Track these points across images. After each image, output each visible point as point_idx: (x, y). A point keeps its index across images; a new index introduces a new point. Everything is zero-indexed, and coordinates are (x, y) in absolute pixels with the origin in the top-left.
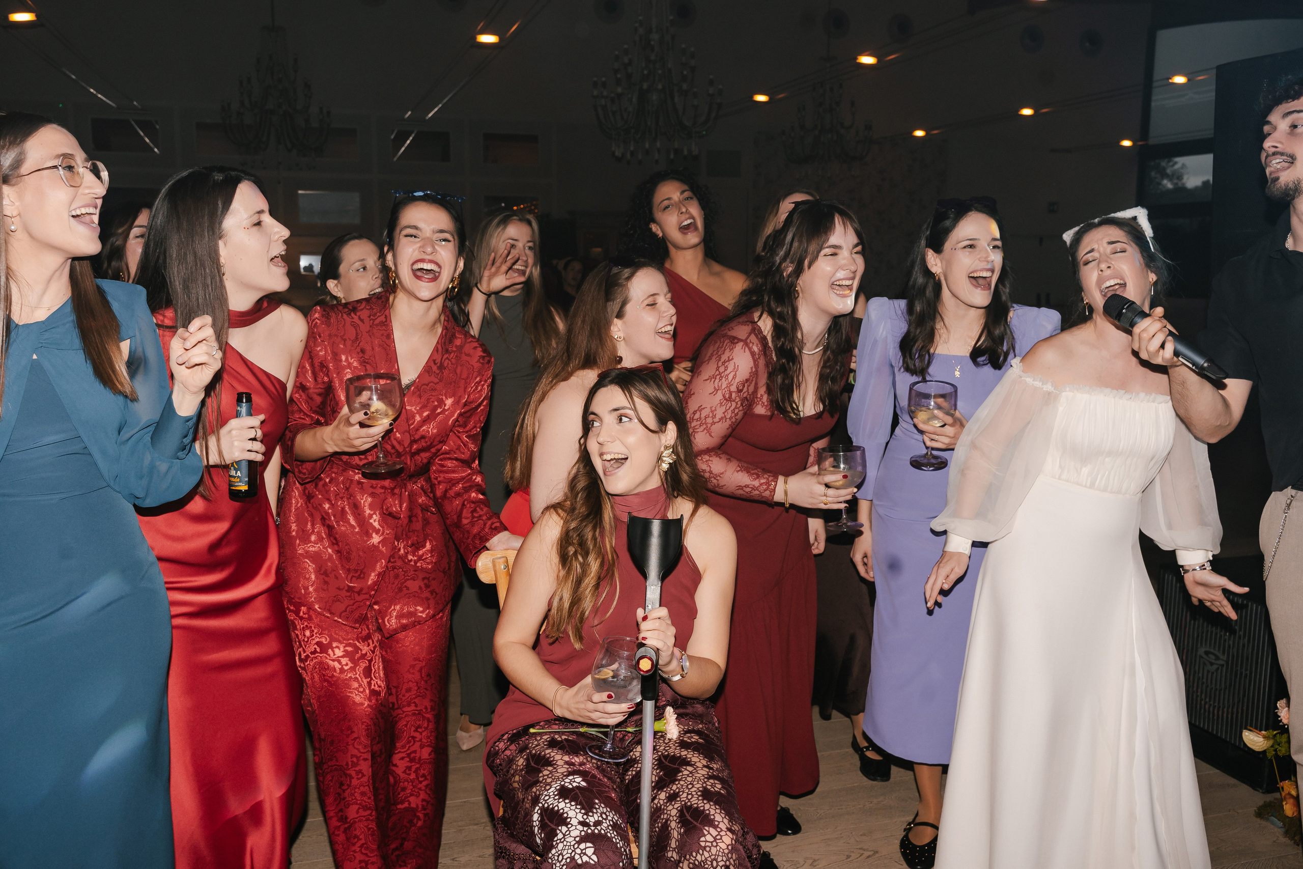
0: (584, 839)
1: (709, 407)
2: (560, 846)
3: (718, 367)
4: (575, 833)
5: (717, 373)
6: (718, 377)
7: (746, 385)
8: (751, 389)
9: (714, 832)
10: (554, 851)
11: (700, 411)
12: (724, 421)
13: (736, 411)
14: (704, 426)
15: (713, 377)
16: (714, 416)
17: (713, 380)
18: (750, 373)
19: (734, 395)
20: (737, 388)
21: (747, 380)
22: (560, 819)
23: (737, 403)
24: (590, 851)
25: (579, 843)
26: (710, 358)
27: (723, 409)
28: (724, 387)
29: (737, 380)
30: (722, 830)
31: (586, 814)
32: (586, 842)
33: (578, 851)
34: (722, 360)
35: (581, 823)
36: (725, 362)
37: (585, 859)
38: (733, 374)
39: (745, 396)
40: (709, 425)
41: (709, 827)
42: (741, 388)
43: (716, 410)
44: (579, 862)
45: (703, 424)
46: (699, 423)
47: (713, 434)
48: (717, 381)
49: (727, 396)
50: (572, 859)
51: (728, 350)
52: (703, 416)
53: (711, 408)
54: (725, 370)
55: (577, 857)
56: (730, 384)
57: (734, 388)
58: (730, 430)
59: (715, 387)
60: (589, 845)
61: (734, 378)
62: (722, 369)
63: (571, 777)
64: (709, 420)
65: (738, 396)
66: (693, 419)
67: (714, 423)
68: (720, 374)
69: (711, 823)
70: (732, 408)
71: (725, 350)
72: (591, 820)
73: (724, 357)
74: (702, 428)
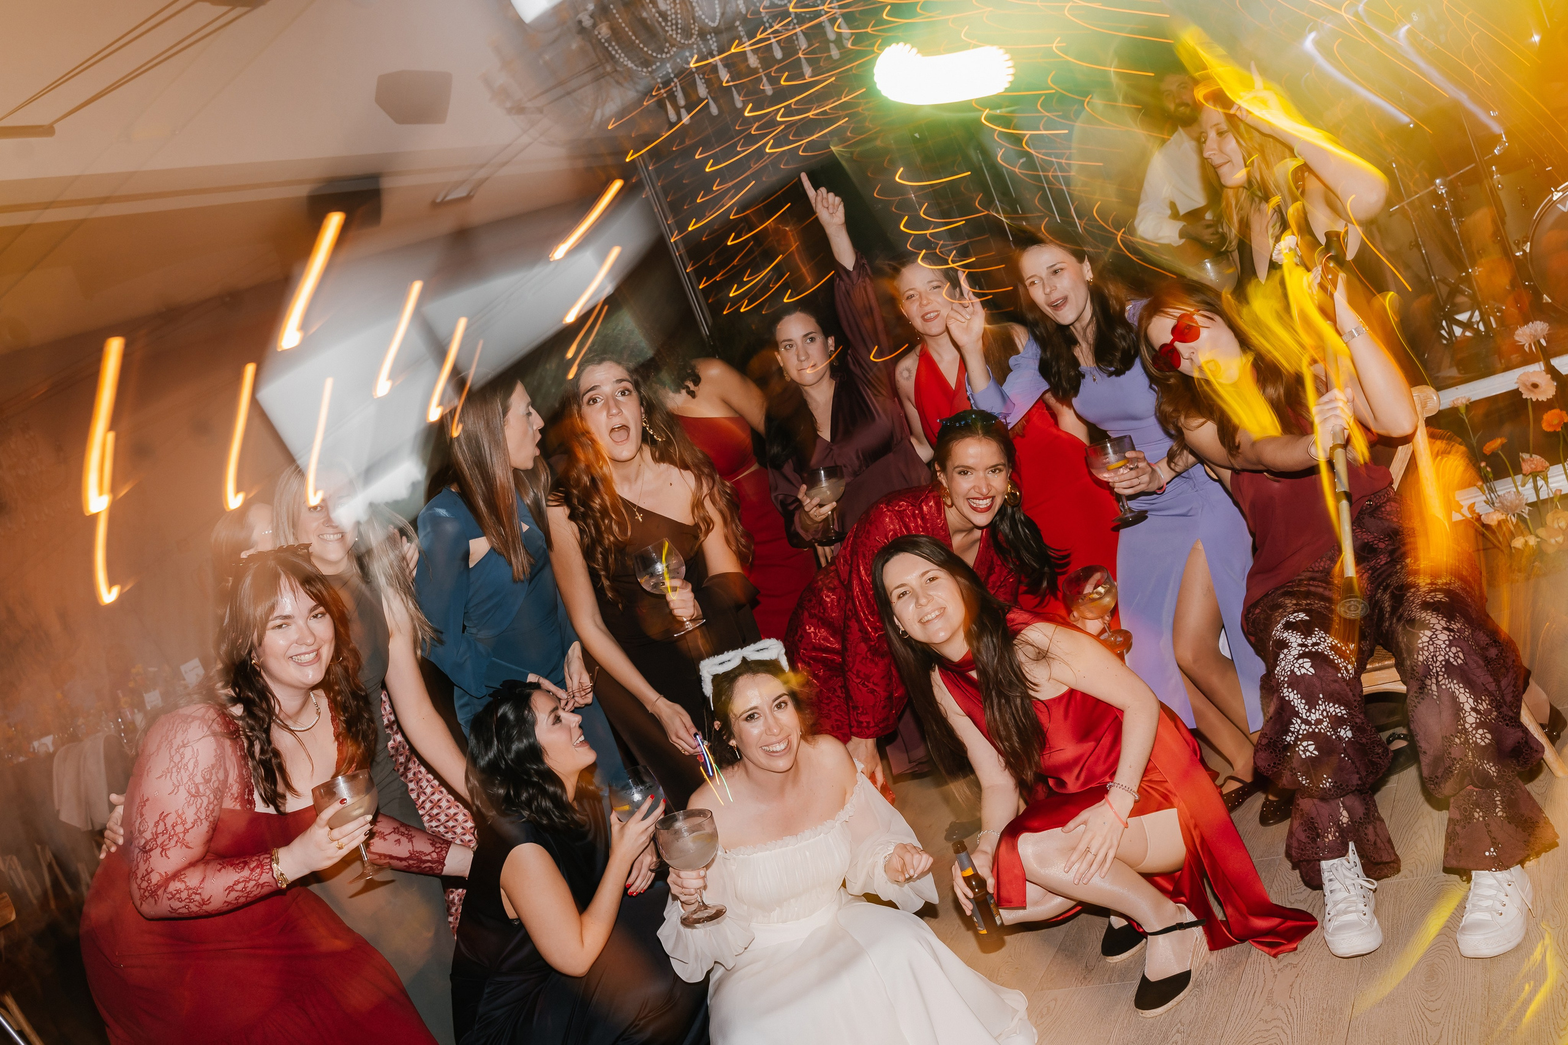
0: (1300, 656)
1: (173, 811)
2: (1283, 663)
3: (172, 757)
4: (1295, 652)
5: (172, 764)
6: (174, 770)
7: (213, 772)
8: (221, 775)
9: (1429, 633)
10: (1278, 668)
11: (163, 820)
12: (199, 823)
13: (211, 807)
14: (175, 839)
15: (169, 771)
16: (184, 823)
17: (169, 775)
18: (215, 756)
19: (201, 788)
20: (204, 778)
21: (213, 766)
22: (1283, 644)
23: (208, 797)
24: (1308, 665)
25: (1297, 659)
26: (159, 748)
27: (193, 809)
28: (185, 780)
29: (201, 767)
30: (1437, 630)
31: (1306, 638)
32: (1303, 658)
33: (1297, 665)
34: (175, 747)
35: (1299, 645)
36: (178, 748)
37: (1303, 671)
38: (193, 761)
39: (216, 786)
40: (181, 836)
41: (1424, 630)
42: (207, 777)
43: (184, 813)
44: (1298, 673)
45: (173, 836)
46: (166, 836)
47: (190, 845)
48: (174, 774)
49: (193, 791)
50: (1292, 671)
51: (181, 731)
52: (169, 826)
53: (177, 812)
54: (182, 758)
55: (1296, 670)
56: (191, 777)
57: (199, 779)
58: (211, 832)
59: (174, 784)
60: (1306, 660)
61: (196, 765)
62: (177, 759)
63: (1296, 614)
64: (179, 829)
65: (208, 788)
66: (157, 834)
67: (186, 831)
68: (176, 765)
69: (1425, 626)
70: (205, 805)
71: (176, 732)
72: (1309, 642)
73: (178, 741)
74: (173, 842)
